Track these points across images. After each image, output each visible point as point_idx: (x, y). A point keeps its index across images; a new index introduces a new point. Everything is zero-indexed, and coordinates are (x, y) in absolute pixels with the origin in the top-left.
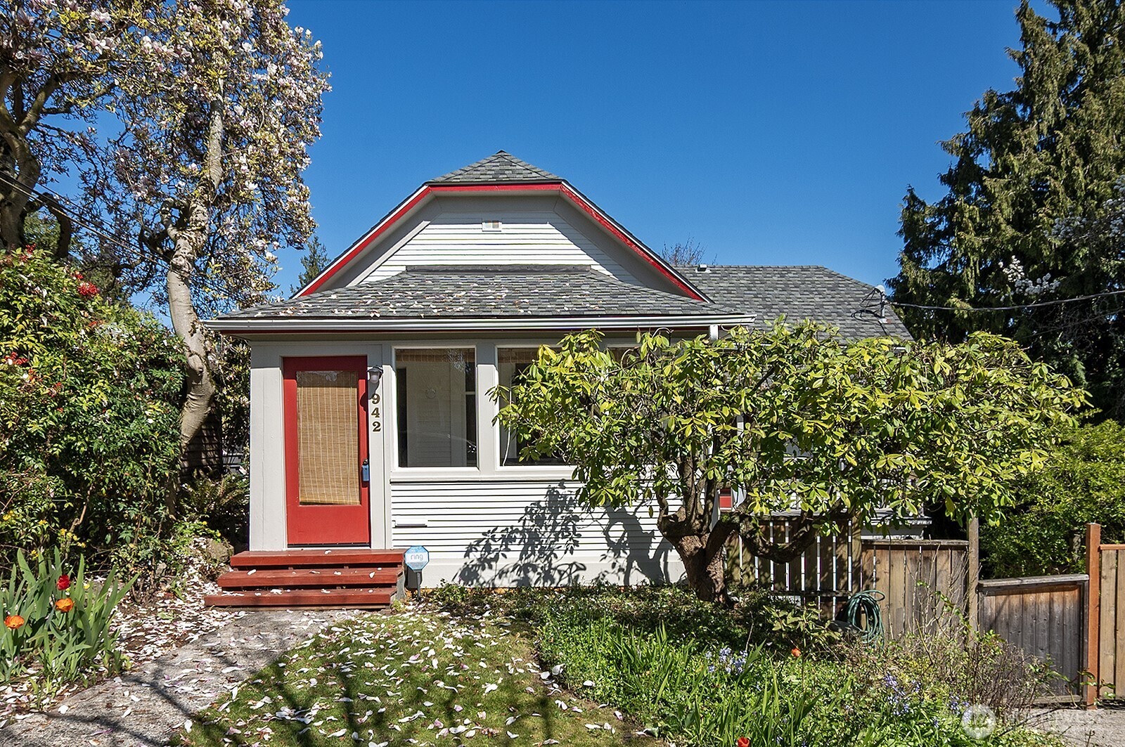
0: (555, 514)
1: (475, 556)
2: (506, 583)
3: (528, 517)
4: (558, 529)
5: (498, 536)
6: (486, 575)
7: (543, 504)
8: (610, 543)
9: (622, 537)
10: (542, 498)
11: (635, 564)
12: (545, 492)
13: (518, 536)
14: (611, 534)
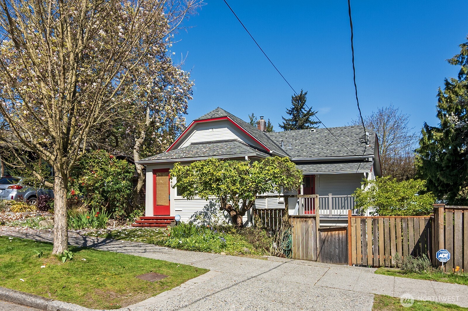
0: (211, 208)
1: (193, 218)
2: (200, 225)
3: (205, 208)
4: (212, 212)
5: (198, 213)
6: (195, 223)
7: (208, 205)
8: (225, 216)
9: (227, 214)
10: (208, 204)
11: (230, 221)
12: (209, 202)
13: (203, 213)
14: (224, 213)
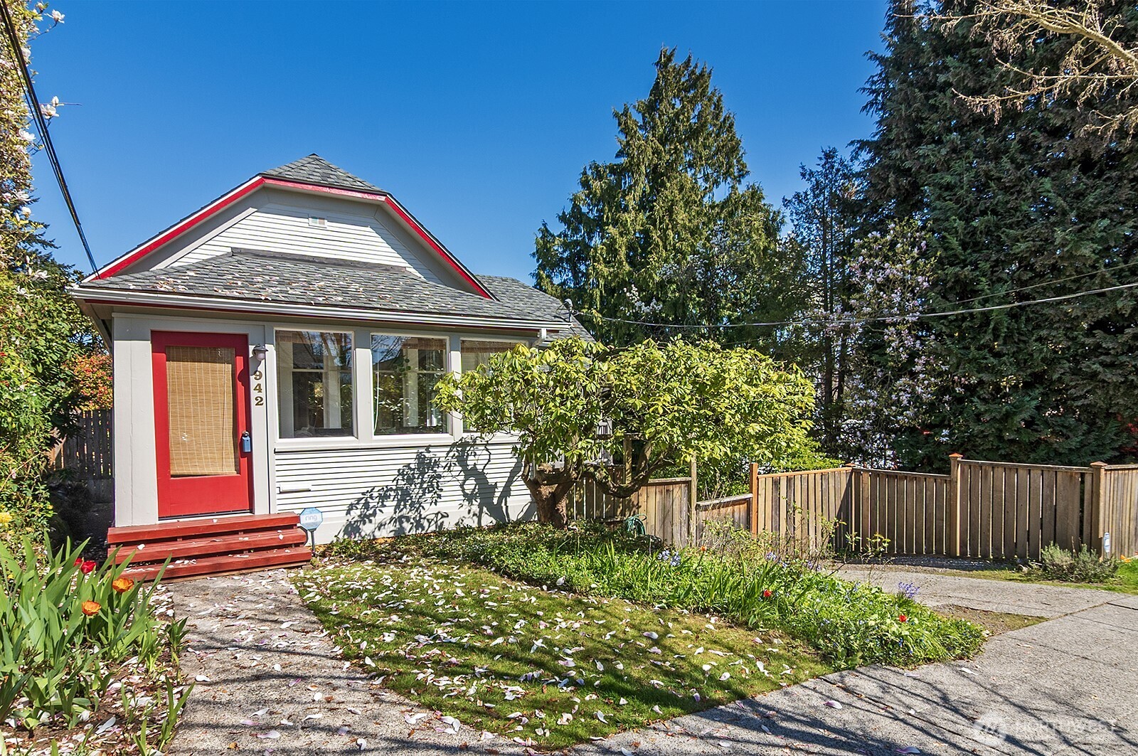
0: (422, 474)
1: (355, 513)
2: (386, 534)
3: (400, 477)
4: (425, 486)
5: (375, 494)
6: (367, 529)
7: (412, 466)
8: (465, 495)
9: (474, 490)
10: (412, 461)
11: (485, 509)
12: (414, 456)
13: (392, 493)
14: (465, 487)
